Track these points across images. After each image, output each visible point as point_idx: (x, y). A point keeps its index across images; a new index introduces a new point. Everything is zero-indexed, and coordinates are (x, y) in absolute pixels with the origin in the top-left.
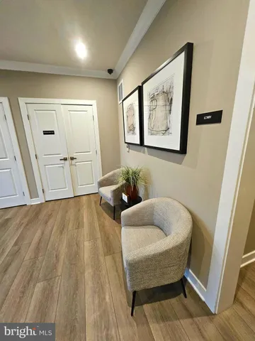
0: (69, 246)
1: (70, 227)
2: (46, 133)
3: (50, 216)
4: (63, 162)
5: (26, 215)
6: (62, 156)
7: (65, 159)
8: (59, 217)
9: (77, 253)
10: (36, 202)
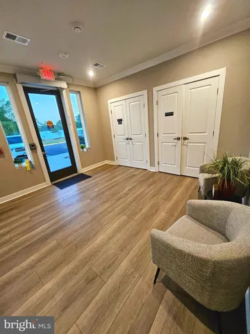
0: (151, 207)
1: (161, 196)
2: (167, 114)
3: (154, 182)
4: (176, 141)
5: (143, 176)
6: (176, 136)
7: (179, 139)
8: (159, 186)
9: (153, 215)
10: (153, 170)
